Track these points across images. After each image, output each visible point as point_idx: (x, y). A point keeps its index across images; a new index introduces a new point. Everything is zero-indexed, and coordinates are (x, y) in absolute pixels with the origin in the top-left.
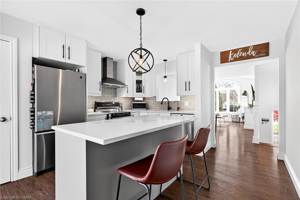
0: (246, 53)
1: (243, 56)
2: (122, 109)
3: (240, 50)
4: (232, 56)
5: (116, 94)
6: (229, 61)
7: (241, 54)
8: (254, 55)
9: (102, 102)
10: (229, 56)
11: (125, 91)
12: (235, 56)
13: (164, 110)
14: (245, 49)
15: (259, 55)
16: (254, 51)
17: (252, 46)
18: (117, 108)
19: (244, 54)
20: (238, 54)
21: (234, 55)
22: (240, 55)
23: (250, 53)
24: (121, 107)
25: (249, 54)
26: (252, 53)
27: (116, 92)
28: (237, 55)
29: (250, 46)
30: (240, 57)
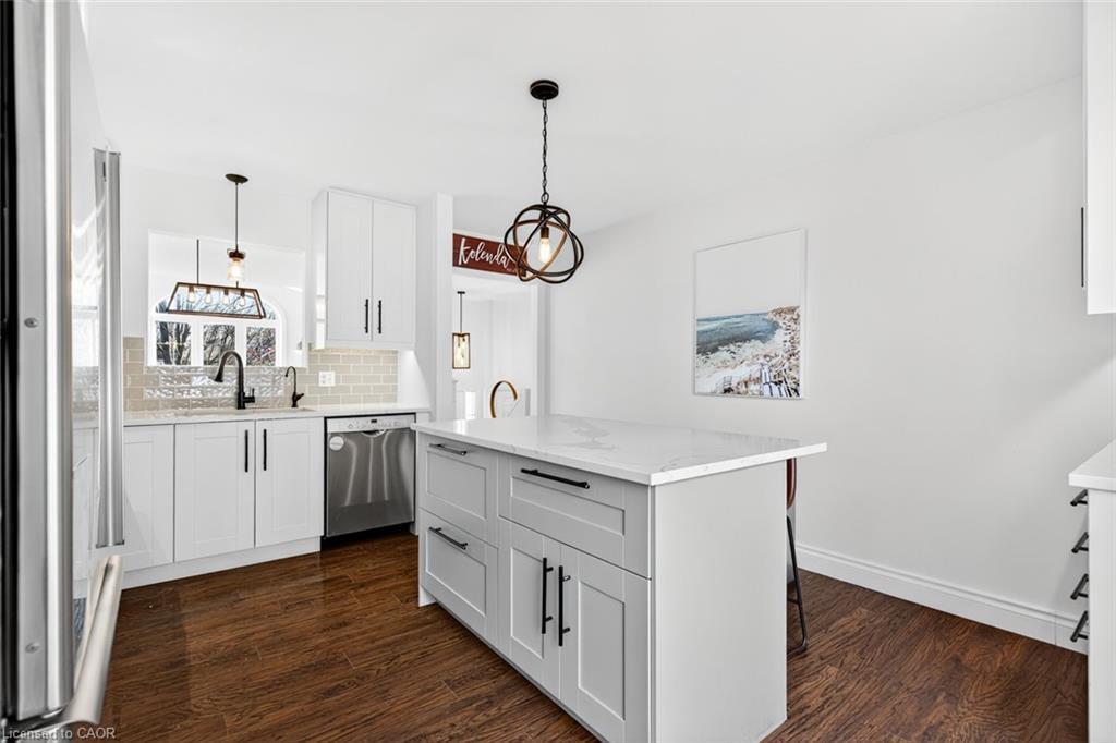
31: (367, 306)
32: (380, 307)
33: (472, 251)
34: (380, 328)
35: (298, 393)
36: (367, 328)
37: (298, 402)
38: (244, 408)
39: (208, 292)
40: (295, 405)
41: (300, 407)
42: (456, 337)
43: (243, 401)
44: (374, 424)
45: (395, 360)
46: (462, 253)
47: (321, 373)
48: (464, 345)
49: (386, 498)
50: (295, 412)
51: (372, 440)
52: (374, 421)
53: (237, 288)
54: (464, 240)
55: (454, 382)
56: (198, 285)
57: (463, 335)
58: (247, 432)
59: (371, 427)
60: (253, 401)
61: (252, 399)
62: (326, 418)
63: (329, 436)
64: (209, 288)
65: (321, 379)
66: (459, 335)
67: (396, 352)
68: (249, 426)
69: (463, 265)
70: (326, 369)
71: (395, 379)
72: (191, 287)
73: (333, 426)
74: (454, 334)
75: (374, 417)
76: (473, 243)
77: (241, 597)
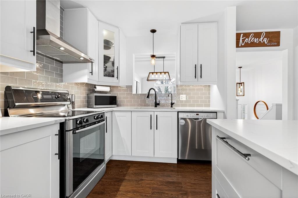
0: (258, 39)
1: (255, 42)
2: (73, 108)
3: (252, 34)
4: (243, 40)
5: (61, 76)
6: (240, 46)
7: (253, 39)
8: (266, 43)
9: (21, 88)
10: (240, 40)
11: (87, 71)
12: (247, 41)
13: (145, 106)
14: (257, 35)
15: (271, 44)
16: (266, 39)
17: (265, 33)
18: (65, 105)
19: (256, 40)
20: (250, 39)
21: (245, 39)
22: (252, 41)
23: (263, 40)
24: (73, 103)
25: (261, 40)
26: (264, 40)
27: (62, 71)
28: (248, 40)
29: (263, 32)
30: (251, 42)
31: (196, 67)
32: (201, 67)
33: (247, 39)
34: (201, 76)
35: (173, 102)
36: (195, 76)
37: (173, 105)
38: (157, 107)
39: (157, 74)
40: (172, 107)
41: (173, 107)
42: (238, 84)
43: (157, 105)
44: (197, 116)
45: (209, 90)
46: (241, 41)
47: (181, 96)
48: (242, 87)
49: (203, 148)
50: (172, 109)
51: (197, 122)
52: (198, 114)
53: (164, 72)
54: (242, 35)
55: (237, 100)
56: (154, 72)
57: (241, 83)
58: (151, 115)
59: (196, 117)
60: (159, 105)
61: (159, 104)
62: (178, 112)
63: (179, 119)
64: (157, 73)
65: (181, 97)
66: (239, 83)
67: (209, 86)
68: (152, 113)
69: (242, 46)
70: (182, 94)
71: (209, 98)
72: (153, 73)
73: (181, 115)
74: (237, 83)
75: (197, 112)
76: (247, 35)
77: (143, 178)
